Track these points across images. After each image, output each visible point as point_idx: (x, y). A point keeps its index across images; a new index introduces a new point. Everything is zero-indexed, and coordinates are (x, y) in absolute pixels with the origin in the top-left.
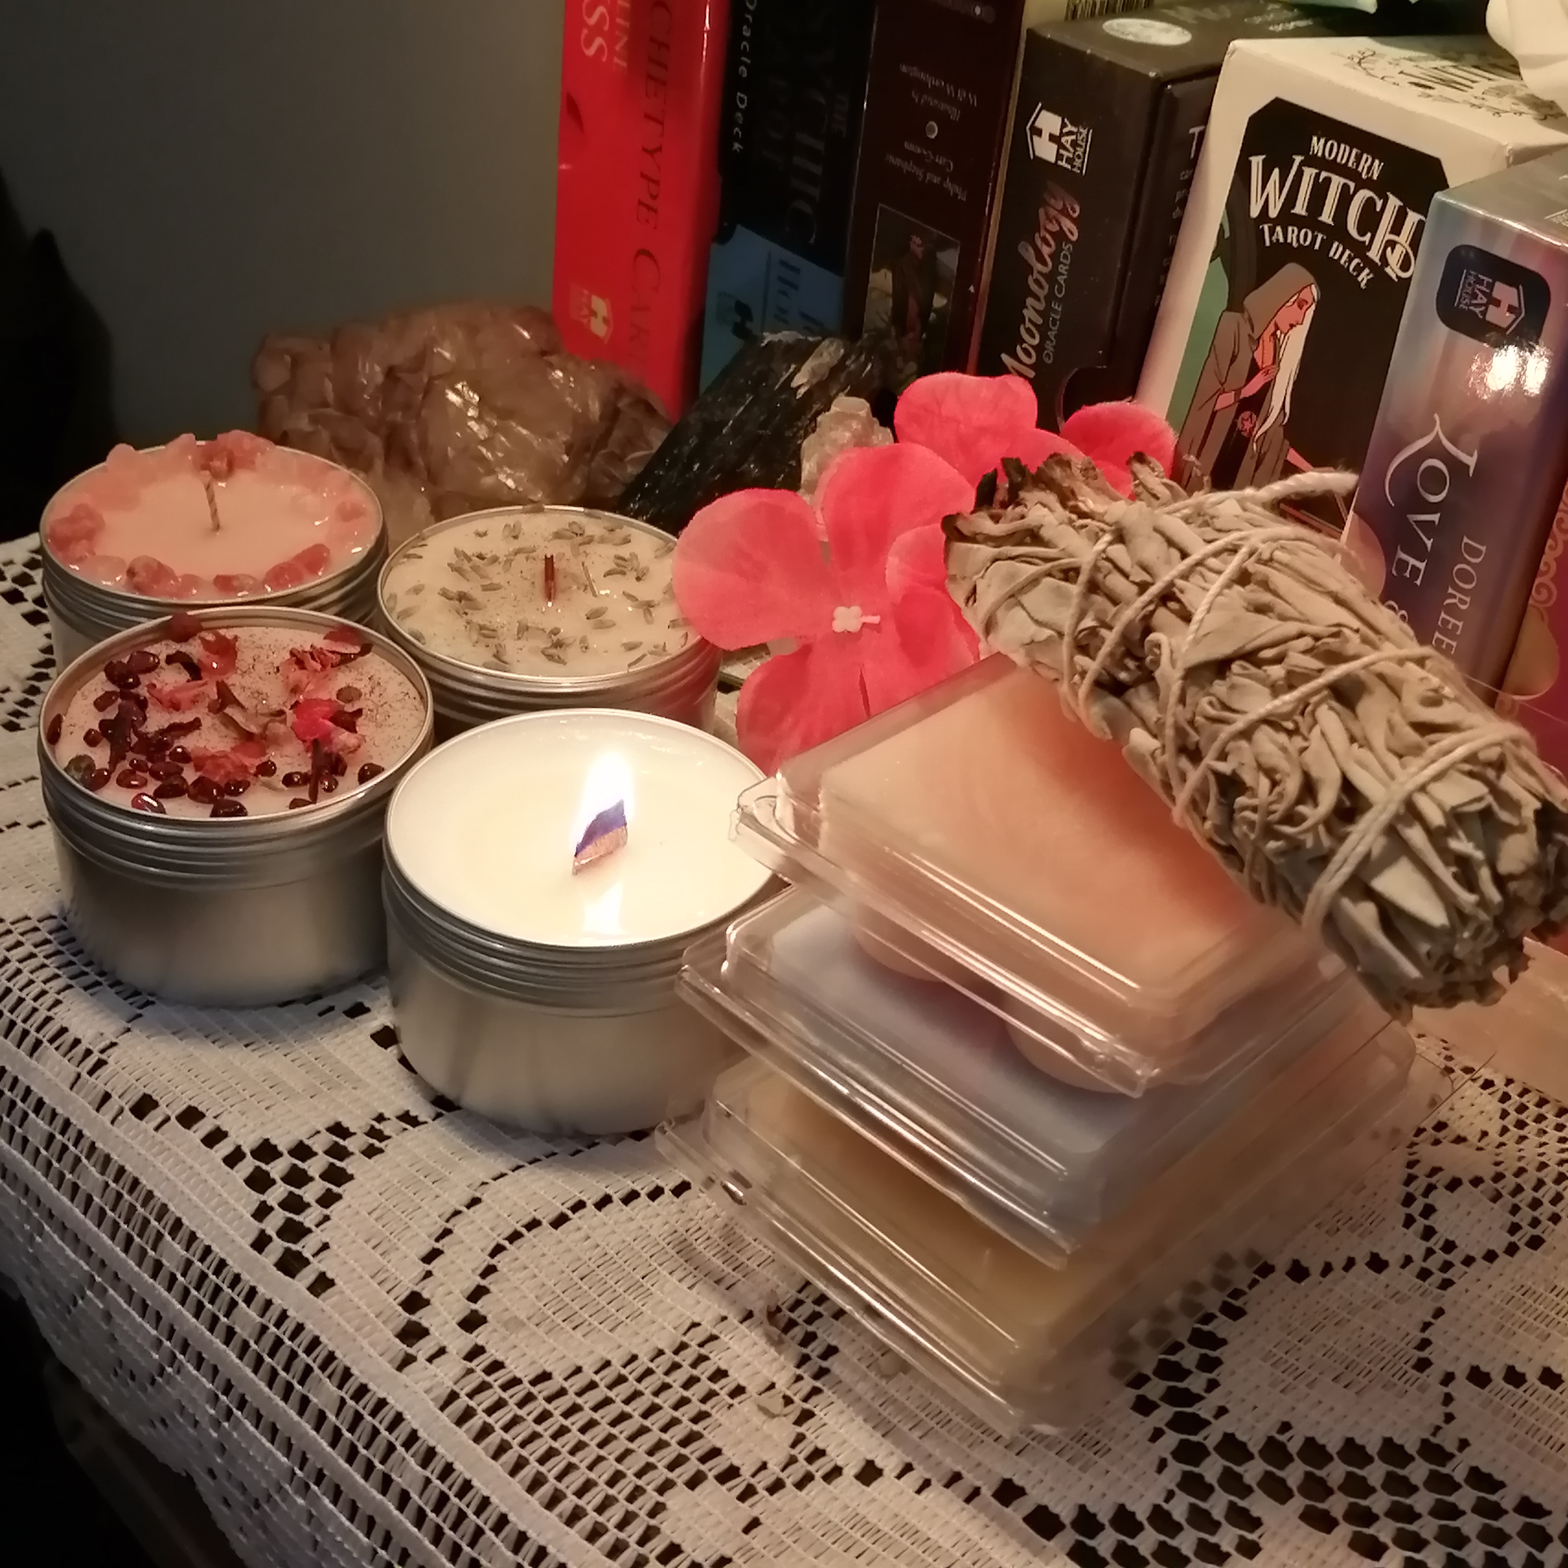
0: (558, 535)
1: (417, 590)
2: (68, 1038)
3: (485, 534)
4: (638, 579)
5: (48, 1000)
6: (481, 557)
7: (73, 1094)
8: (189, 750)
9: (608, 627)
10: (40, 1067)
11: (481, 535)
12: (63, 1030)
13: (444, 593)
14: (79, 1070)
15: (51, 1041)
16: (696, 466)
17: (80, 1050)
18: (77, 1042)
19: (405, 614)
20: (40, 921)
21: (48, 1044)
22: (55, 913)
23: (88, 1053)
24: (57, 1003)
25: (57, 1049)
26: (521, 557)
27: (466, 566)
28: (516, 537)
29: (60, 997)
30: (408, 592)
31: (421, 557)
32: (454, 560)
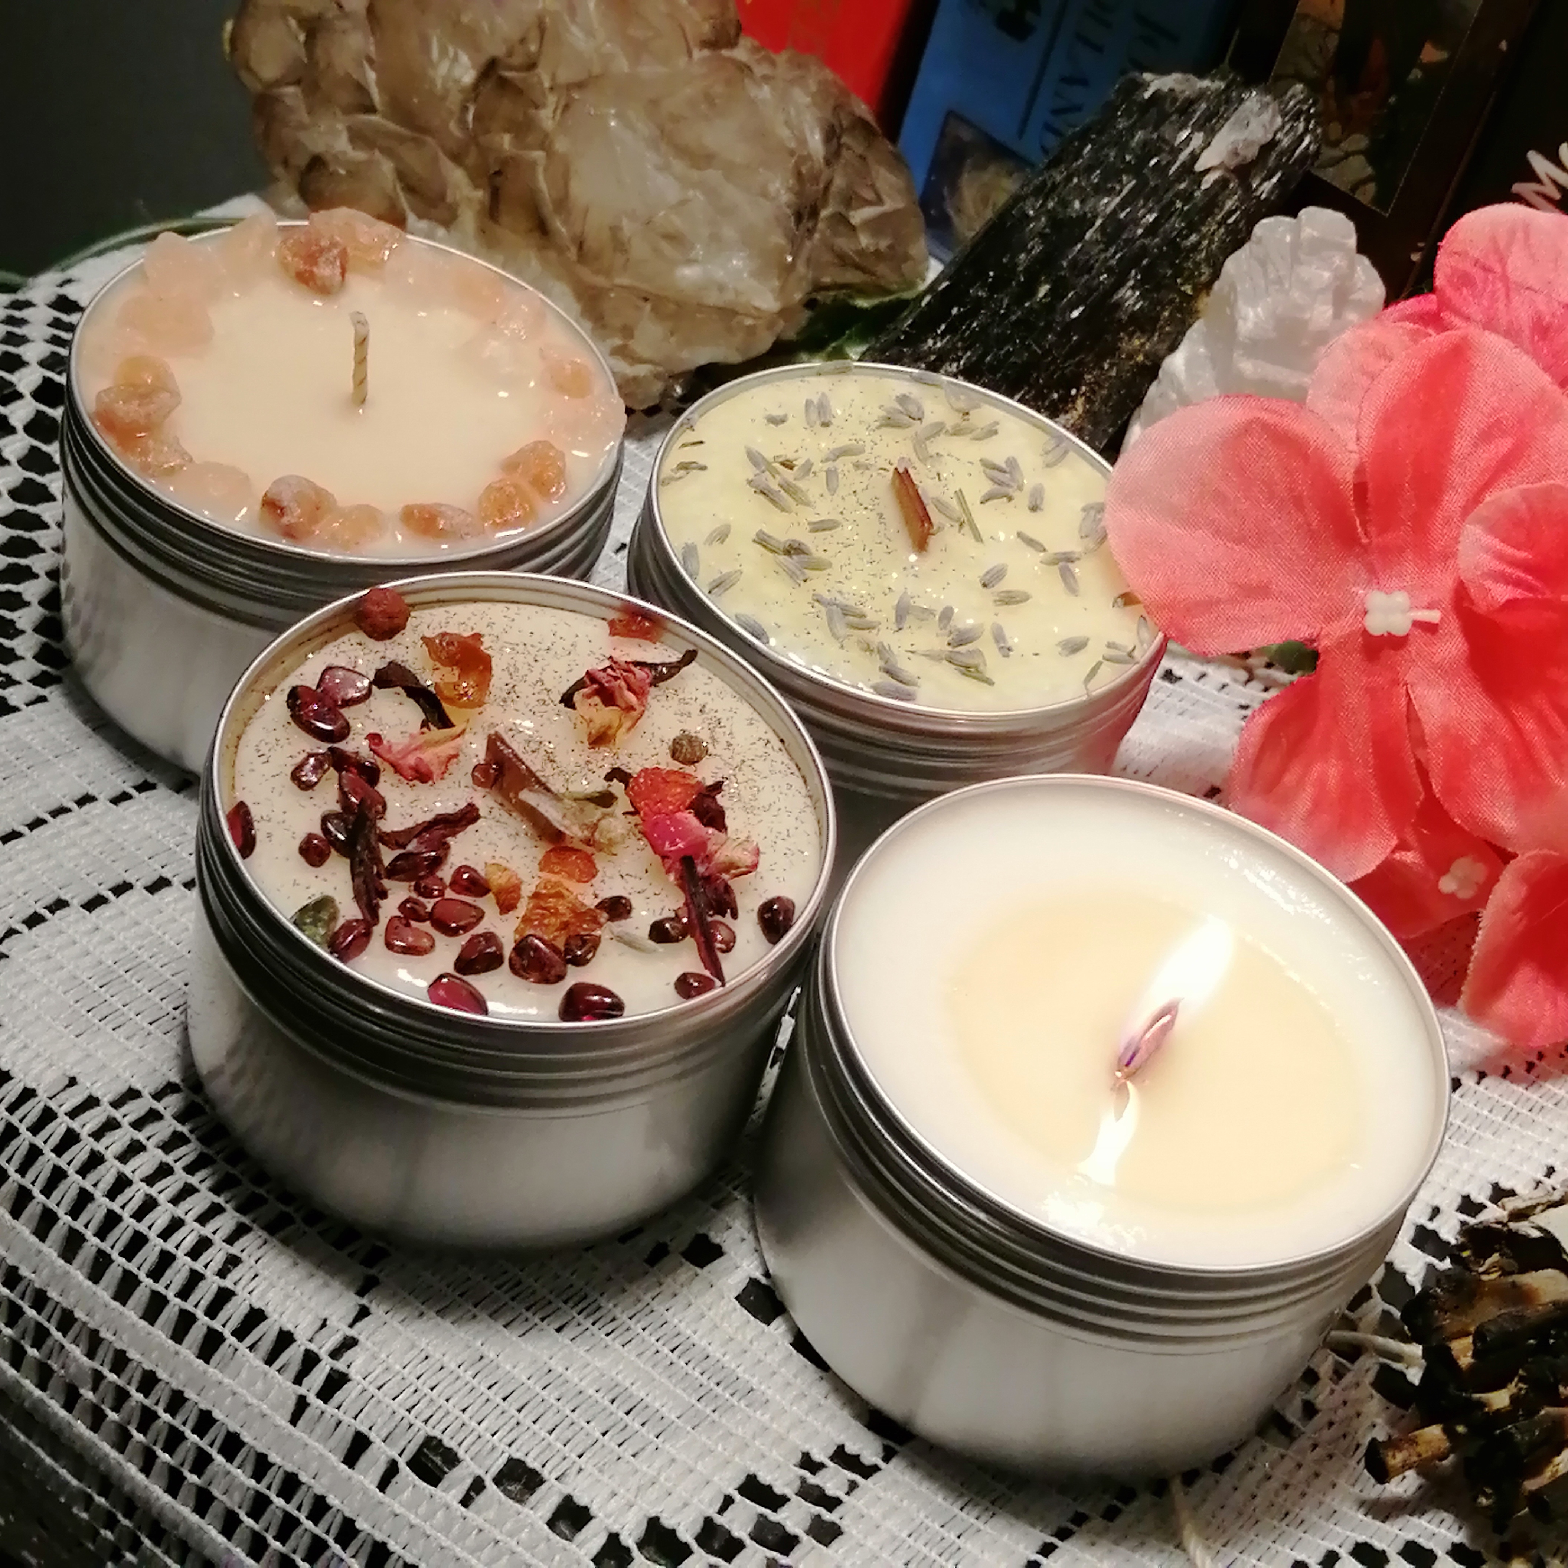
0: (889, 422)
1: (721, 536)
2: (267, 1332)
3: (782, 420)
4: (1034, 508)
5: (216, 1255)
6: (788, 465)
7: (296, 1432)
8: (482, 872)
9: (1018, 602)
10: (226, 1381)
11: (777, 421)
12: (255, 1317)
13: (762, 541)
14: (302, 1390)
15: (241, 1333)
16: (1043, 290)
17: (293, 1355)
18: (285, 1339)
19: (719, 585)
20: (158, 1096)
21: (232, 1340)
22: (176, 1079)
23: (310, 1360)
24: (233, 1261)
25: (251, 1348)
26: (844, 464)
27: (774, 485)
28: (826, 425)
29: (234, 1250)
30: (710, 541)
31: (703, 468)
32: (750, 472)
